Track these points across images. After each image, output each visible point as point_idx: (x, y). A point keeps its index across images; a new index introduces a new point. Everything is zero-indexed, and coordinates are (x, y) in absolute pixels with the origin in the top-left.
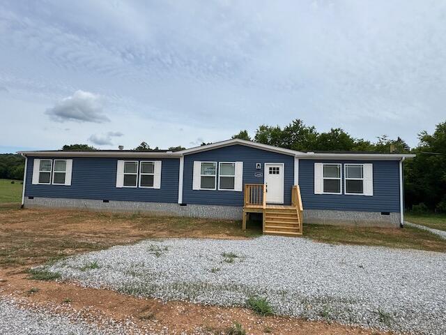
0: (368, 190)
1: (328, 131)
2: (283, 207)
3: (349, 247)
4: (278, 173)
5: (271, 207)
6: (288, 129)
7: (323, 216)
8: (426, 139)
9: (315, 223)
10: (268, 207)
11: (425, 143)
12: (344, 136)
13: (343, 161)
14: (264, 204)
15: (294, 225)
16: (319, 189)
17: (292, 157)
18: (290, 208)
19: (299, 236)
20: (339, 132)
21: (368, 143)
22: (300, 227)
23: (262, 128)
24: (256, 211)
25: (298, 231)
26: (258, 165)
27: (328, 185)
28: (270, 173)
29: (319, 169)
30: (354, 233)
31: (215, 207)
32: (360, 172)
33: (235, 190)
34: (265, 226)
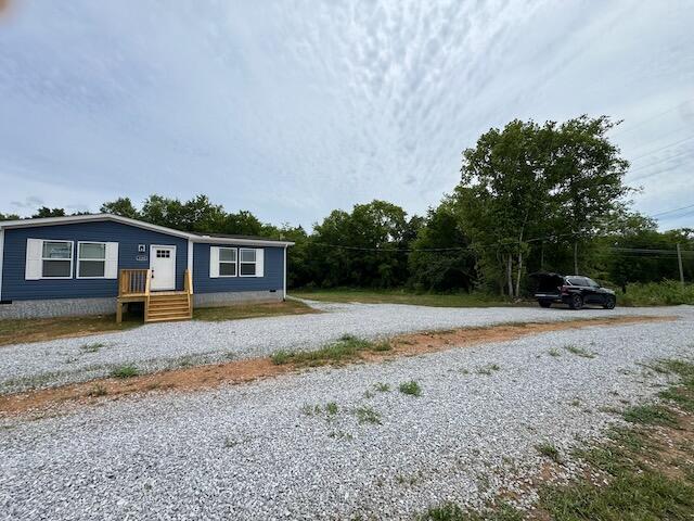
0: (260, 272)
1: (236, 212)
2: (173, 293)
3: (234, 322)
4: (168, 256)
5: (157, 294)
6: (190, 204)
7: (218, 299)
8: (317, 228)
9: (209, 305)
10: (153, 294)
11: (317, 232)
12: (252, 219)
13: (239, 246)
14: (147, 291)
15: (184, 310)
16: (215, 272)
17: (186, 240)
18: (181, 293)
19: (189, 319)
20: (248, 215)
21: (275, 228)
22: (191, 311)
23: (154, 199)
24: (136, 300)
25: (187, 314)
26: (141, 247)
27: (224, 268)
28: (158, 256)
29: (215, 253)
30: (245, 310)
31: (70, 301)
32: (253, 257)
33: (106, 277)
34: (147, 314)
